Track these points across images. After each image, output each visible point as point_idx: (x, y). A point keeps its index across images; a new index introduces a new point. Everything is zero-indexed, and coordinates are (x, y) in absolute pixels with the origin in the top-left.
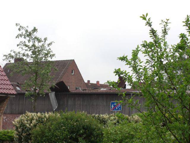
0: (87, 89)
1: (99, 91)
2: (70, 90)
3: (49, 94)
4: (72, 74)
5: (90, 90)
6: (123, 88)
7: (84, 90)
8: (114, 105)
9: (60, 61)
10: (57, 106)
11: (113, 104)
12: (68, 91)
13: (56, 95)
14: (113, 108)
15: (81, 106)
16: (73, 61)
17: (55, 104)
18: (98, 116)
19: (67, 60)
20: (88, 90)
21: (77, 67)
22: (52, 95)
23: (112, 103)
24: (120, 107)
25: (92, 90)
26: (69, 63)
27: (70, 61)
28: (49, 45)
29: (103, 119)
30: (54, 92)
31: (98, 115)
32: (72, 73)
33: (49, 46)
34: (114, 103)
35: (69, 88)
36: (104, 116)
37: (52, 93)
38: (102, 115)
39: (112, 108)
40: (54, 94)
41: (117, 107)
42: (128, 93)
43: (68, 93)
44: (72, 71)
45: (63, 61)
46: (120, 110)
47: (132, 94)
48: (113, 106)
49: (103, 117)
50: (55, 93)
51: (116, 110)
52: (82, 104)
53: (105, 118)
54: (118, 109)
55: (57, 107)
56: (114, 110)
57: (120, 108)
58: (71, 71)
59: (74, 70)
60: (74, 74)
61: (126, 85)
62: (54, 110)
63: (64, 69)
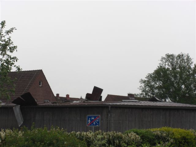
0: (56, 102)
1: (71, 104)
2: (38, 103)
4: (40, 86)
5: (61, 103)
6: (99, 101)
7: (53, 103)
8: (91, 120)
9: (26, 71)
10: (22, 121)
11: (90, 119)
12: (35, 103)
13: (22, 109)
14: (89, 123)
15: (51, 121)
16: (40, 72)
18: (80, 134)
19: (34, 71)
20: (58, 103)
21: (45, 78)
22: (17, 109)
23: (89, 117)
24: (98, 122)
25: (63, 103)
26: (36, 74)
27: (37, 72)
28: (8, 32)
29: (87, 138)
30: (19, 106)
31: (79, 132)
32: (40, 85)
33: (8, 34)
34: (91, 117)
35: (37, 101)
36: (89, 135)
37: (17, 107)
38: (85, 133)
39: (88, 122)
41: (95, 122)
42: (106, 105)
43: (35, 106)
44: (40, 82)
45: (30, 71)
46: (99, 125)
47: (110, 107)
48: (89, 121)
49: (87, 135)
51: (93, 126)
52: (51, 119)
53: (90, 138)
54: (96, 124)
55: (22, 123)
56: (91, 125)
57: (99, 124)
58: (39, 82)
59: (42, 81)
60: (42, 86)
61: (101, 97)
62: (20, 126)
63: (31, 81)
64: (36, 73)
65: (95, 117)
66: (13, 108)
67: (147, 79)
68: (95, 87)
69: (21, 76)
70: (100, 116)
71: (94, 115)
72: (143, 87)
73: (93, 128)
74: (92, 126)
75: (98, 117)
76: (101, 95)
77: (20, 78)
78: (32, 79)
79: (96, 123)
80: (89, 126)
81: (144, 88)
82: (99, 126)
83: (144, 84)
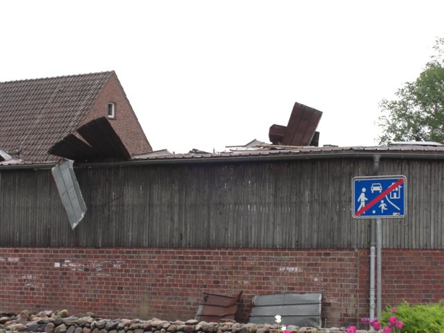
3: (53, 169)
4: (109, 116)
8: (368, 194)
10: (82, 211)
11: (364, 190)
14: (363, 204)
15: (176, 209)
16: (111, 77)
17: (76, 202)
19: (91, 75)
21: (124, 95)
22: (64, 174)
23: (359, 186)
24: (400, 202)
27: (101, 76)
30: (72, 161)
32: (110, 114)
34: (368, 185)
37: (62, 166)
39: (358, 204)
40: (72, 167)
41: (386, 202)
43: (123, 163)
44: (110, 106)
45: (80, 76)
46: (402, 213)
48: (363, 198)
50: (74, 165)
51: (378, 217)
52: (176, 201)
54: (390, 210)
55: (83, 215)
56: (369, 213)
57: (401, 206)
58: (107, 107)
59: (115, 103)
60: (115, 116)
61: (317, 134)
62: (75, 225)
63: (84, 102)
64: (97, 82)
65: (385, 184)
66: (50, 170)
67: (402, 98)
68: (296, 104)
69: (56, 91)
70: (405, 178)
71: (380, 177)
72: (390, 119)
73: (379, 222)
74: (373, 217)
75: (400, 182)
76: (317, 130)
77: (53, 95)
78: (88, 97)
79: (388, 206)
80: (363, 217)
81: (391, 122)
82: (403, 216)
83: (390, 111)
